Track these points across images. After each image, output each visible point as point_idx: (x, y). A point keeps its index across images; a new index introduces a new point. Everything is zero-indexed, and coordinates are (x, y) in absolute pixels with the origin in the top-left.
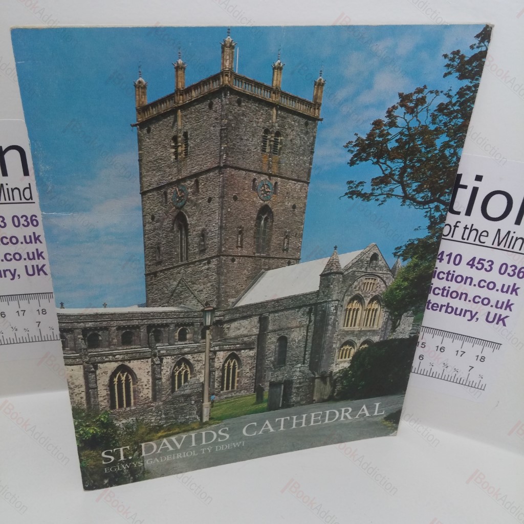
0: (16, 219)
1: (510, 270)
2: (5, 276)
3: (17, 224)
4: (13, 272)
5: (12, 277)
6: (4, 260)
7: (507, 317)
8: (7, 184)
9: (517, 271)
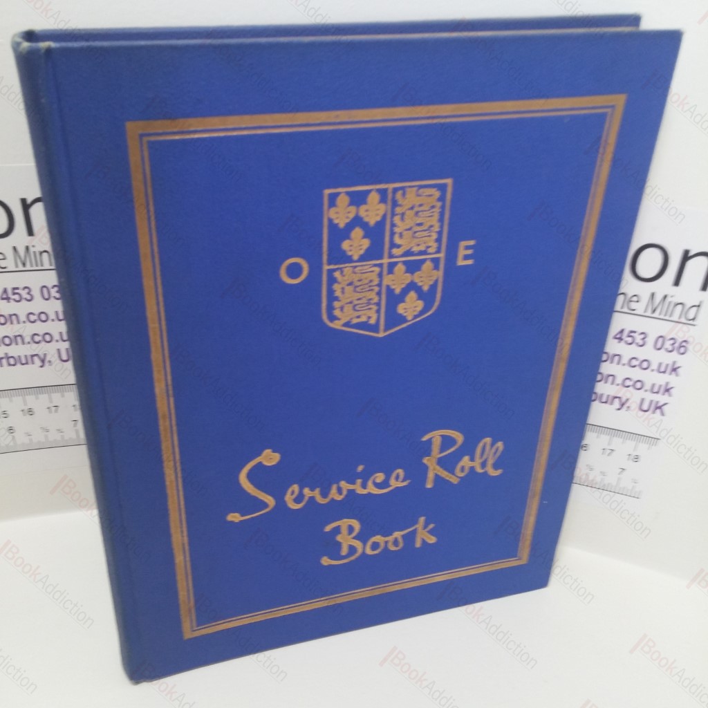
0: (45, 290)
1: (668, 345)
2: (33, 363)
3: (46, 296)
4: (42, 356)
5: (40, 364)
6: (32, 342)
7: (665, 404)
8: (33, 246)
9: (677, 345)
